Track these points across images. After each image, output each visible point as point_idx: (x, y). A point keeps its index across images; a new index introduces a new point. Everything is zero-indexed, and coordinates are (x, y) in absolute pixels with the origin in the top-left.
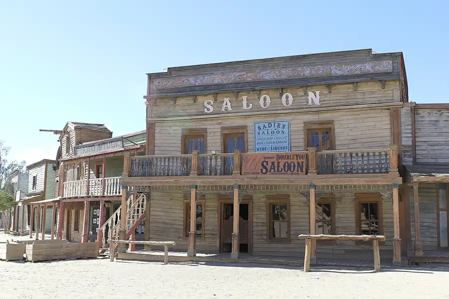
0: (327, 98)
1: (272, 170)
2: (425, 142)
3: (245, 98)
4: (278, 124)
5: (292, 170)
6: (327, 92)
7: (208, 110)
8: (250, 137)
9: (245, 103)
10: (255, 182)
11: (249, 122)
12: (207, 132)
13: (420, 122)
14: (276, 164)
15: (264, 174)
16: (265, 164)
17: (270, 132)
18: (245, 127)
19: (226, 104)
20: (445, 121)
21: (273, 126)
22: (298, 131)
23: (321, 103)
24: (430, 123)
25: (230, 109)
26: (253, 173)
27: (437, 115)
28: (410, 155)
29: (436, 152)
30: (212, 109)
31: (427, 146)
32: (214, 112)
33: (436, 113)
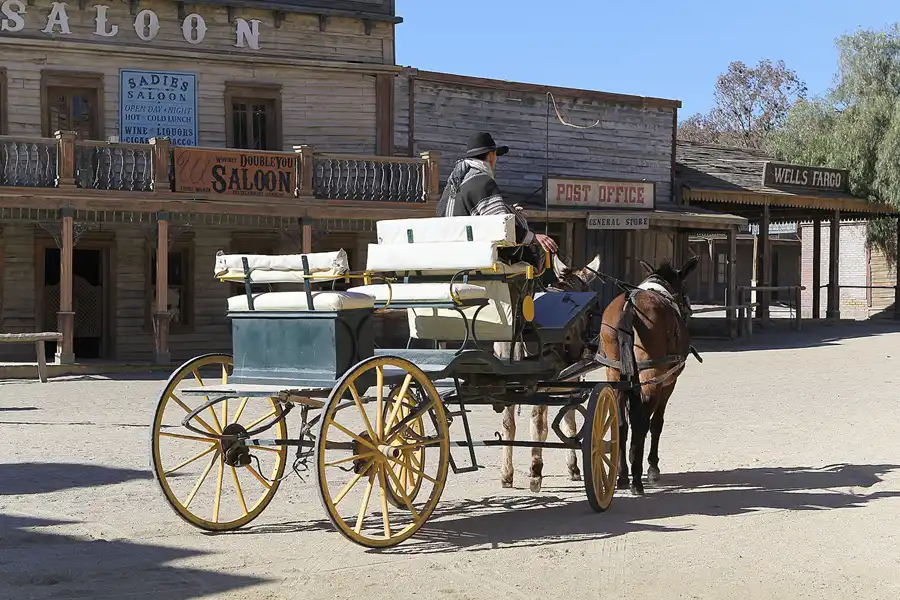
0: (271, 39)
1: (234, 186)
3: (102, 10)
4: (173, 79)
5: (271, 188)
6: (272, 25)
7: (13, 24)
8: (109, 102)
9: (101, 20)
10: (202, 208)
11: (108, 67)
12: (6, 79)
14: (240, 174)
15: (220, 192)
16: (220, 171)
17: (154, 94)
18: (98, 77)
19: (58, 18)
20: (443, 105)
21: (162, 80)
22: (210, 99)
23: (262, 46)
25: (66, 30)
26: (198, 190)
27: (434, 94)
30: (20, 25)
32: (26, 32)
33: (431, 90)
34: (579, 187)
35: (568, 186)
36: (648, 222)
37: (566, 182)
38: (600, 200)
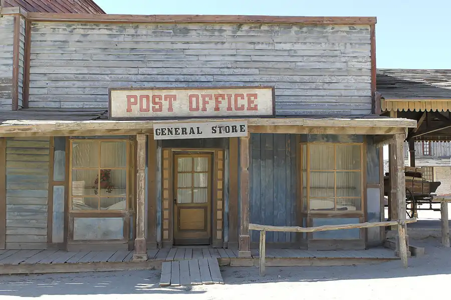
2: (45, 74)
13: (38, 43)
20: (78, 41)
24: (54, 45)
27: (67, 32)
28: (9, 94)
29: (60, 91)
31: (47, 82)
33: (64, 30)
34: (160, 97)
35: (142, 97)
36: (246, 128)
37: (138, 93)
38: (191, 109)
